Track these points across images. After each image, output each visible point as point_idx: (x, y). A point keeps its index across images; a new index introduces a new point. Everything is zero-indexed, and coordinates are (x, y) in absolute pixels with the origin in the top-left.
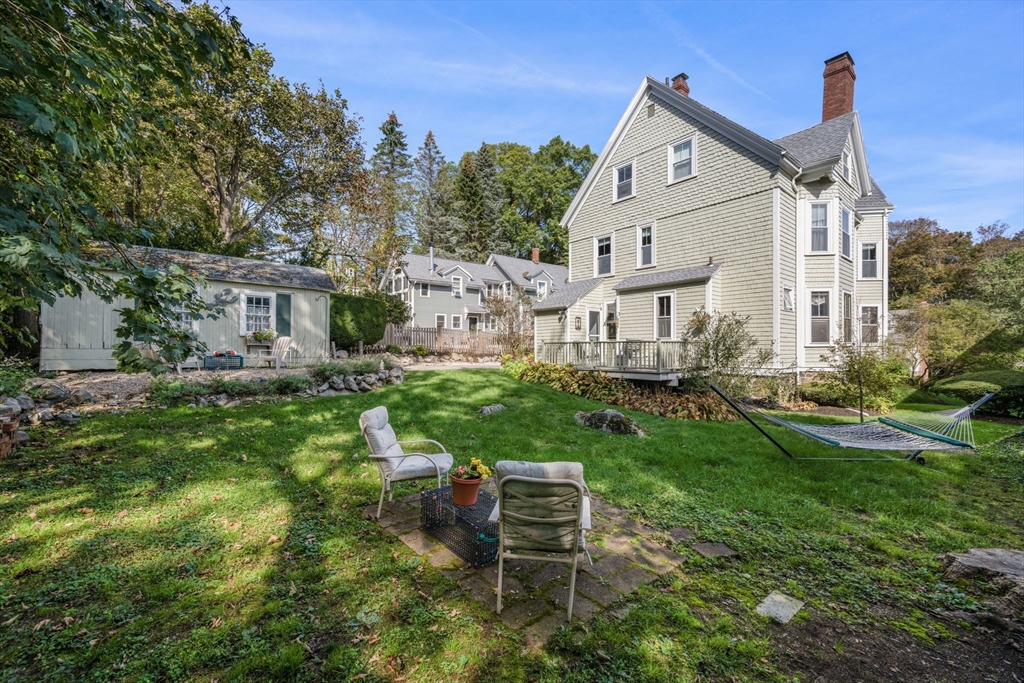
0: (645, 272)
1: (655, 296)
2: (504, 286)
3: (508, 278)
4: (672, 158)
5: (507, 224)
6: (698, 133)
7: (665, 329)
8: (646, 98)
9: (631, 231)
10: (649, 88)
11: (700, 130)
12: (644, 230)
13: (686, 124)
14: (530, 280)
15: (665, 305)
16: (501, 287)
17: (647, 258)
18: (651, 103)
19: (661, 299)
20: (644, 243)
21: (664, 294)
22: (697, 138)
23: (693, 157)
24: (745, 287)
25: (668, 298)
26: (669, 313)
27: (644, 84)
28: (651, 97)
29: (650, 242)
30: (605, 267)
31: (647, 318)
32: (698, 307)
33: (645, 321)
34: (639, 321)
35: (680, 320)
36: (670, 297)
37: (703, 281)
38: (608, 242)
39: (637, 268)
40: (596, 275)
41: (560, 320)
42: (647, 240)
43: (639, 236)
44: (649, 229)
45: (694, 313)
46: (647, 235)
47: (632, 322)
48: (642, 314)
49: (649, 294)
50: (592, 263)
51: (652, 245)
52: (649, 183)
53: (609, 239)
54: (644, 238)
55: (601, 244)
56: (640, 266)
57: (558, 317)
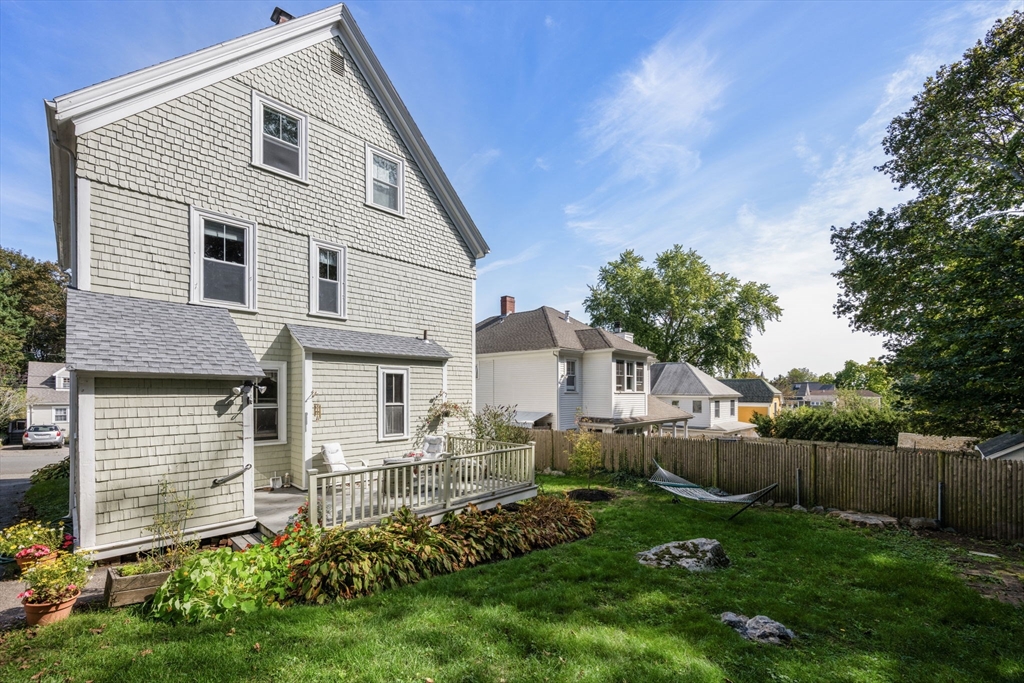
0: (331, 325)
1: (381, 371)
6: (406, 163)
7: (395, 421)
8: (329, 34)
9: (300, 242)
10: (338, 25)
11: (408, 160)
12: (323, 251)
13: (390, 136)
15: (395, 388)
17: (329, 300)
18: (336, 49)
19: (388, 378)
20: (323, 274)
21: (394, 370)
23: (400, 189)
25: (400, 378)
26: (400, 398)
27: (334, 14)
28: (337, 40)
29: (334, 276)
30: (225, 285)
31: (366, 404)
32: (434, 393)
33: (363, 410)
34: (352, 410)
35: (415, 409)
36: (401, 376)
37: (439, 362)
38: (234, 238)
39: (313, 312)
40: (198, 296)
41: (221, 408)
42: (329, 271)
43: (316, 259)
44: (334, 255)
45: (431, 401)
46: (328, 262)
47: (340, 410)
48: (359, 398)
49: (371, 367)
50: (186, 264)
51: (340, 282)
52: (334, 178)
53: (240, 232)
54: (323, 267)
55: (213, 233)
56: (315, 310)
57: (214, 399)
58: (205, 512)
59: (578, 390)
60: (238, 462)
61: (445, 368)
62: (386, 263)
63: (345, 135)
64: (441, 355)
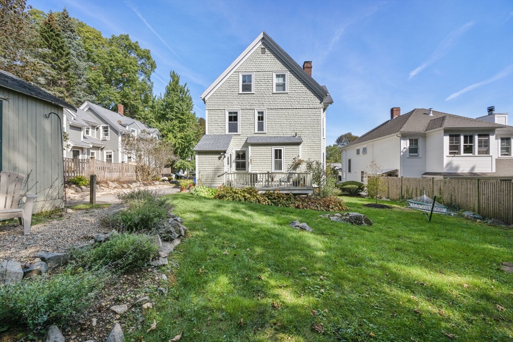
0: (260, 135)
1: (273, 149)
2: (101, 128)
3: (105, 122)
4: (276, 81)
5: (93, 82)
6: (289, 72)
7: (279, 166)
8: (260, 43)
9: (252, 111)
10: (263, 39)
11: (289, 71)
12: (259, 113)
13: (282, 66)
14: (125, 127)
15: (278, 154)
16: (97, 128)
17: (261, 127)
18: (263, 47)
19: (276, 151)
20: (259, 120)
21: (278, 148)
22: (288, 75)
23: (286, 83)
24: (310, 148)
25: (280, 151)
26: (280, 157)
27: (261, 36)
28: (263, 43)
29: (262, 119)
30: (233, 128)
31: (268, 159)
32: (296, 156)
33: (267, 161)
34: (263, 161)
35: (287, 162)
36: (281, 150)
37: (298, 144)
38: (235, 115)
39: (255, 132)
40: (227, 132)
41: (220, 158)
42: (261, 118)
43: (257, 115)
44: (262, 113)
45: (294, 159)
46: (260, 115)
47: (259, 161)
48: (265, 158)
49: (269, 147)
50: (224, 124)
51: (264, 121)
52: (262, 88)
53: (236, 113)
54: (259, 117)
55: (231, 115)
56: (256, 131)
57: (218, 156)
58: (216, 183)
59: (420, 156)
60: (223, 172)
61: (300, 146)
62: (280, 111)
63: (266, 73)
64: (299, 141)
